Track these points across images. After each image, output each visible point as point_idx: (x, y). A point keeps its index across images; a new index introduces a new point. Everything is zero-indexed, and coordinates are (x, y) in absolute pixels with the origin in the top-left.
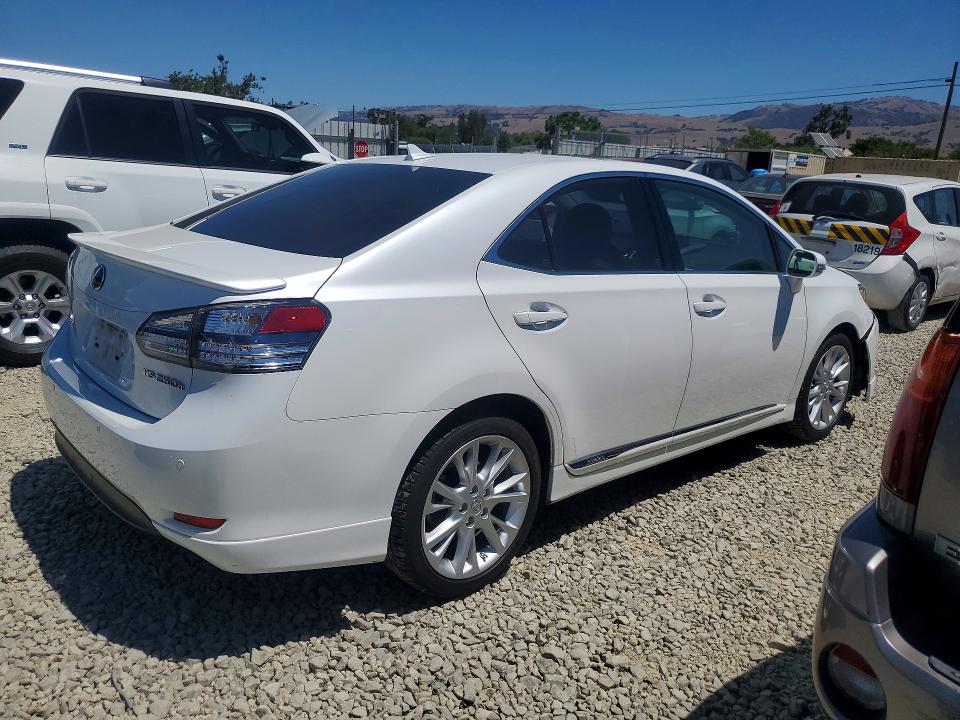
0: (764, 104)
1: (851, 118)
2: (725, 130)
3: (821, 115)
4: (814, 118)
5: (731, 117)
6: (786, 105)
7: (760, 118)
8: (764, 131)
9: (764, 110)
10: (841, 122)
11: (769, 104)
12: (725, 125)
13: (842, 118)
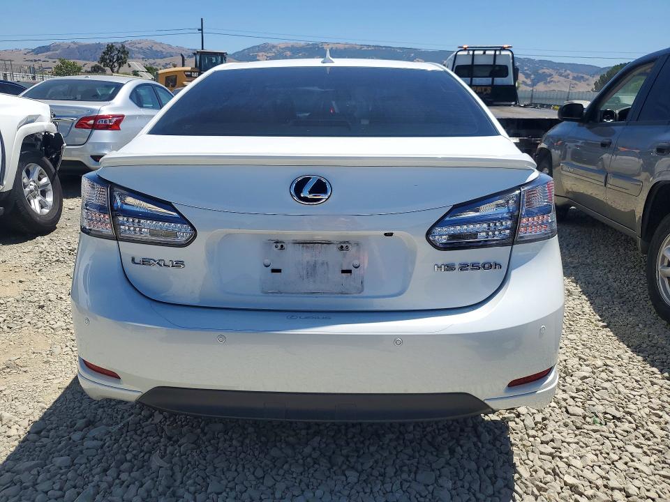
0: (58, 42)
1: (128, 53)
2: (31, 61)
3: (108, 50)
4: (104, 53)
5: (33, 51)
6: (75, 43)
7: (57, 52)
8: (72, 61)
9: (59, 46)
10: (123, 56)
11: (61, 41)
12: (30, 57)
13: (122, 53)
